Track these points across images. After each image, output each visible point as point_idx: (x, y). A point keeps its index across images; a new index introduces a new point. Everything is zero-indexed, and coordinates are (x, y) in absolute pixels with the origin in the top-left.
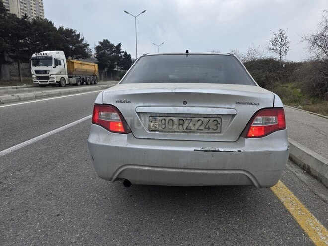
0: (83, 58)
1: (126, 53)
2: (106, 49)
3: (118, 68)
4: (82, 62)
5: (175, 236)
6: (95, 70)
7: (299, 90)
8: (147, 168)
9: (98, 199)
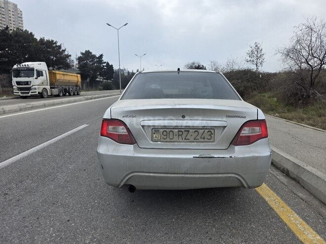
0: (65, 69)
1: (108, 64)
2: (88, 60)
3: (100, 78)
4: (65, 73)
5: (177, 233)
6: (78, 81)
7: (275, 99)
8: (152, 174)
9: (103, 205)
